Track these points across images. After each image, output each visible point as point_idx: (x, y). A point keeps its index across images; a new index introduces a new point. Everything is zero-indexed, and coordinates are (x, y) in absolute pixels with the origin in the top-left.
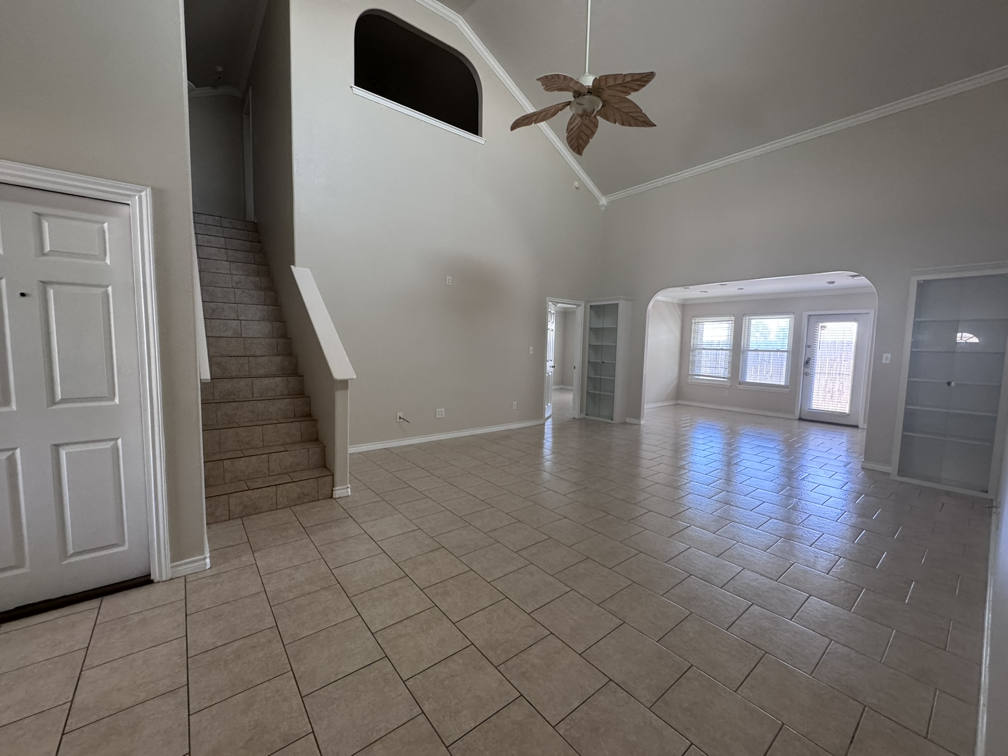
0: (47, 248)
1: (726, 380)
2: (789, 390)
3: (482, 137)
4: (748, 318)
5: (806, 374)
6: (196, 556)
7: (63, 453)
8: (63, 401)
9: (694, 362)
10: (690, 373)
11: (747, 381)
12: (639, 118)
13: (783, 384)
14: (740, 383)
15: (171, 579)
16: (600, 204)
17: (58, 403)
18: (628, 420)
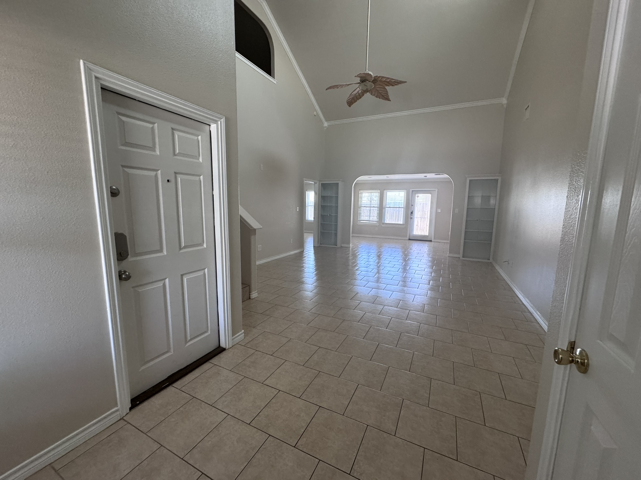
0: (177, 151)
1: (376, 222)
2: (405, 226)
3: (274, 78)
4: (386, 191)
5: (411, 218)
6: (239, 332)
7: (185, 280)
8: (185, 247)
9: (360, 213)
10: (358, 219)
11: (386, 222)
12: (384, 96)
13: (402, 223)
14: (383, 224)
15: (233, 346)
16: (324, 126)
17: (182, 249)
18: (343, 245)
